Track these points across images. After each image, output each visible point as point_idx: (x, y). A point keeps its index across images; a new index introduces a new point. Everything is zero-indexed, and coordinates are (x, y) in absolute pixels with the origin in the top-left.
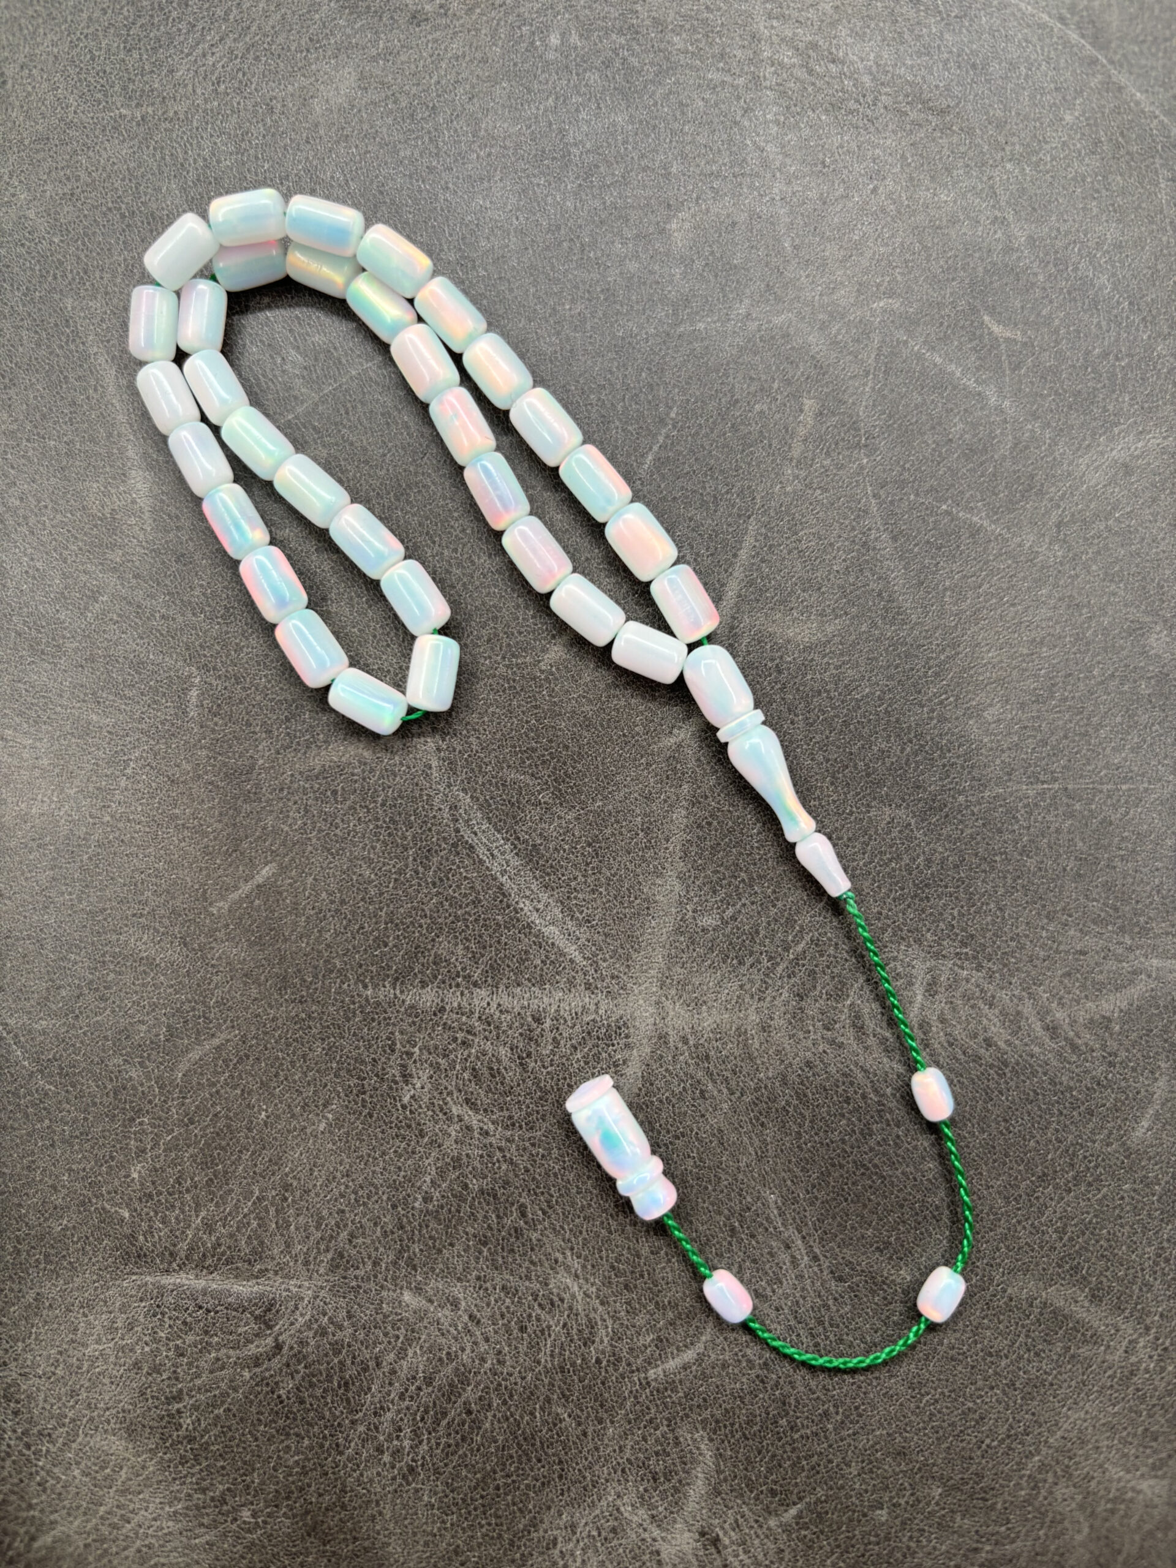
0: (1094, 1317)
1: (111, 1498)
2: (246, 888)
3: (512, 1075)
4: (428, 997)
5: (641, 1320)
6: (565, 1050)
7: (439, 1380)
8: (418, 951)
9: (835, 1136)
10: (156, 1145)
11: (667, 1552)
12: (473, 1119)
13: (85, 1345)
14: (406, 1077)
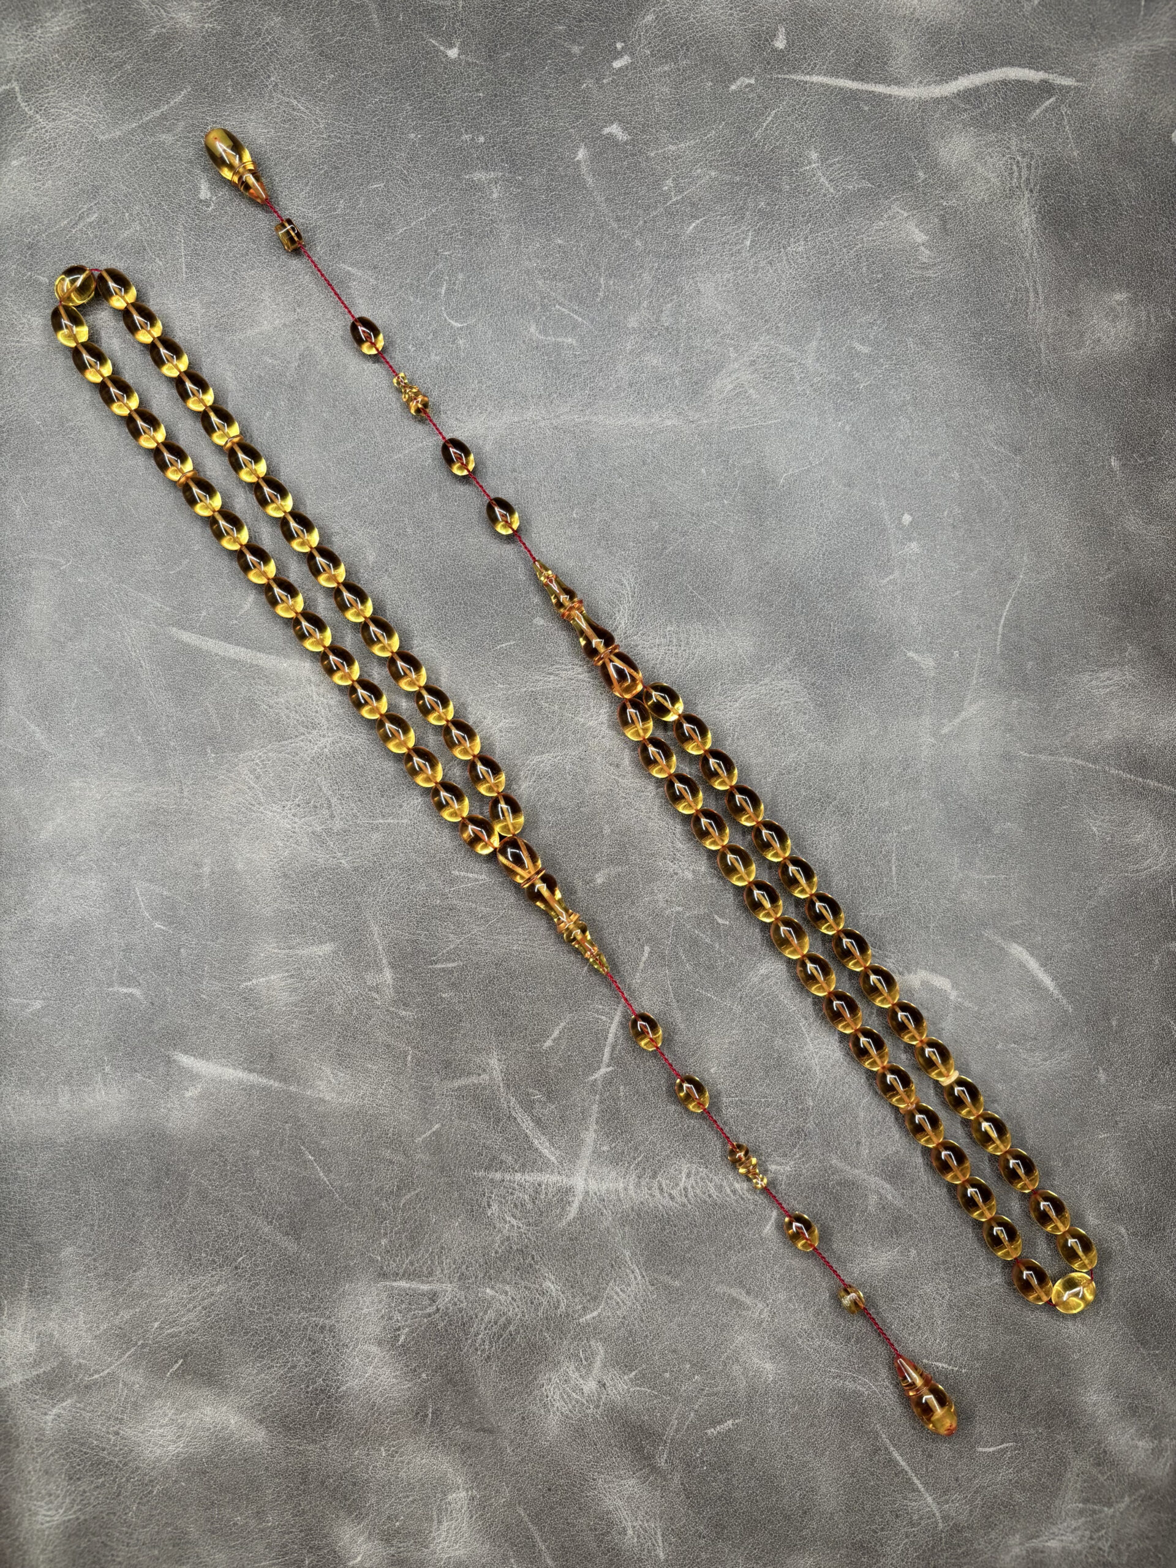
0: (748, 1300)
1: (370, 1370)
2: (428, 1133)
3: (530, 1206)
4: (498, 1176)
5: (577, 1300)
6: (550, 1196)
7: (500, 1322)
8: (494, 1158)
9: (652, 1230)
10: (391, 1232)
11: (586, 1389)
12: (514, 1222)
13: (362, 1309)
14: (489, 1206)
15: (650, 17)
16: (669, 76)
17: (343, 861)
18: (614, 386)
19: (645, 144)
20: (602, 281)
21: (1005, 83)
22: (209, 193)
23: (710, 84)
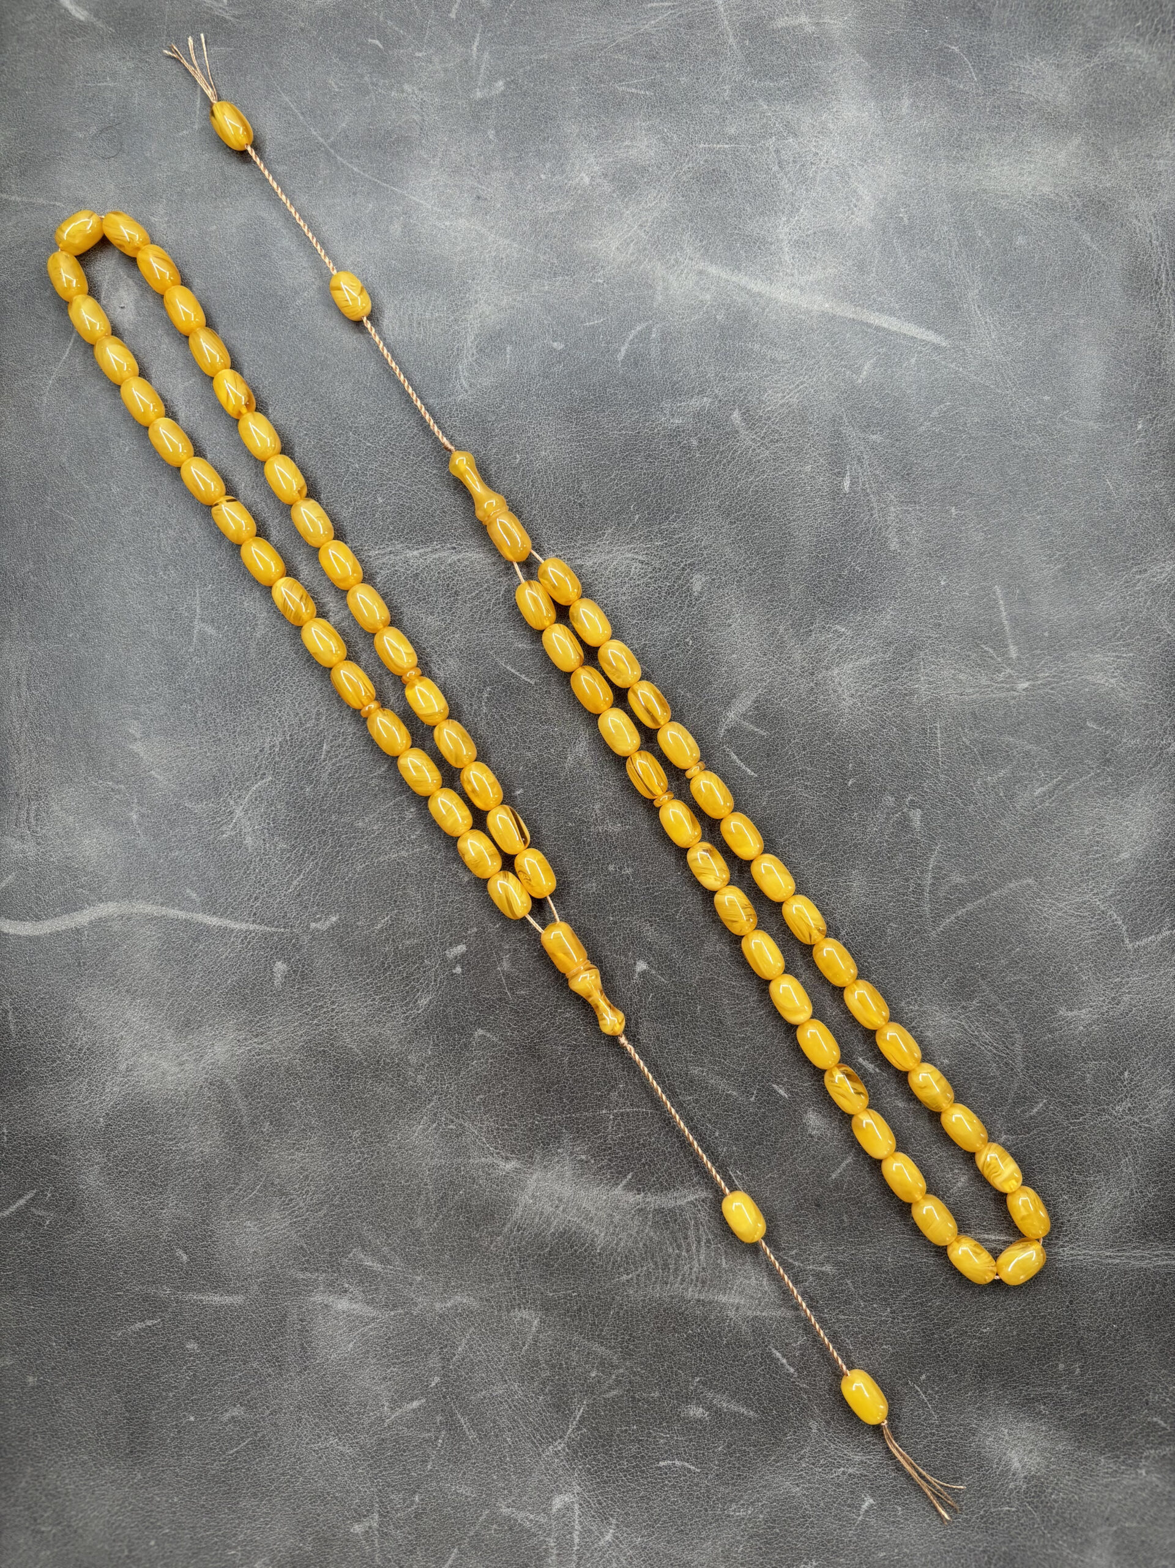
15: (423, 1002)
16: (405, 934)
17: (766, 107)
18: (473, 594)
19: (433, 859)
20: (485, 710)
21: (38, 918)
22: (911, 815)
23: (359, 923)
